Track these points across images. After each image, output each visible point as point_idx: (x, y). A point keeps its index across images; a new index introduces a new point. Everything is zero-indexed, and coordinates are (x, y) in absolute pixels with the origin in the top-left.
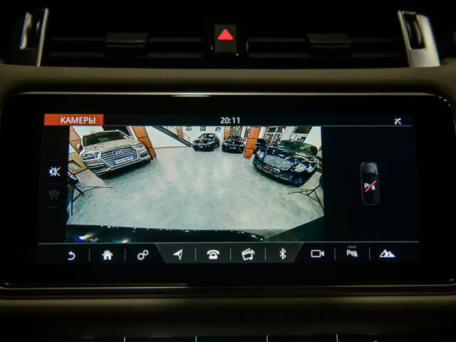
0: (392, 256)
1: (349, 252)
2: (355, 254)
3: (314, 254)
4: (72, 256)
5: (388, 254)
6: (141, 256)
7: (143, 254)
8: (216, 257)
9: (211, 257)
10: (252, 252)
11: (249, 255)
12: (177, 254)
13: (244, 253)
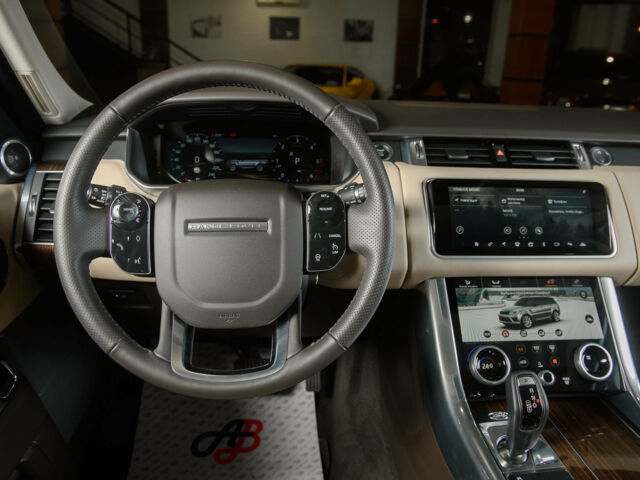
0: (584, 245)
1: (569, 244)
2: (571, 244)
3: (556, 244)
7: (490, 244)
8: (518, 245)
12: (503, 244)
13: (529, 244)
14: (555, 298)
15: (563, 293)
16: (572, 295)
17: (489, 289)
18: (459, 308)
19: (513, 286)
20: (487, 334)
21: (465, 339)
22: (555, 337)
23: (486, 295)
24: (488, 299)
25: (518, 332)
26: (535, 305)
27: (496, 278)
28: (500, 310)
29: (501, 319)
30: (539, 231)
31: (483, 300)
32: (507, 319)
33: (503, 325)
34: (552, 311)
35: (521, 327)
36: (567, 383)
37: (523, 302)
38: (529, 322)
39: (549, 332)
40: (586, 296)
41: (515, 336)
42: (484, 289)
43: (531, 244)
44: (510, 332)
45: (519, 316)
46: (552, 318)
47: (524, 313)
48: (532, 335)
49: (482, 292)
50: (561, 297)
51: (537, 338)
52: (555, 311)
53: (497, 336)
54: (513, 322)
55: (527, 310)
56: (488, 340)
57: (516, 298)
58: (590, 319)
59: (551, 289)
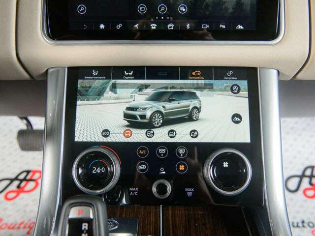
0: (242, 28)
1: (221, 26)
2: (224, 27)
3: (204, 26)
4: (85, 27)
5: (240, 27)
6: (118, 27)
7: (119, 26)
8: (155, 28)
9: (152, 28)
10: (173, 25)
11: (171, 27)
12: (136, 26)
13: (169, 26)
14: (198, 93)
15: (210, 87)
16: (221, 90)
17: (118, 81)
18: (79, 103)
19: (148, 78)
20: (106, 133)
21: (77, 139)
22: (188, 139)
23: (114, 87)
24: (115, 92)
25: (144, 131)
26: (170, 101)
27: (128, 68)
28: (128, 105)
29: (126, 116)
30: (183, 9)
31: (108, 94)
32: (134, 117)
33: (127, 123)
34: (191, 108)
35: (148, 126)
36: (190, 195)
37: (157, 97)
38: (158, 120)
39: (182, 134)
40: (239, 90)
41: (139, 136)
42: (113, 81)
43: (171, 26)
44: (134, 131)
45: (148, 114)
46: (189, 116)
47: (155, 109)
48: (161, 135)
49: (110, 84)
50: (206, 92)
51: (166, 139)
52: (195, 108)
53: (118, 136)
54: (140, 120)
55: (159, 106)
56: (105, 140)
57: (150, 91)
58: (237, 119)
59: (195, 82)
